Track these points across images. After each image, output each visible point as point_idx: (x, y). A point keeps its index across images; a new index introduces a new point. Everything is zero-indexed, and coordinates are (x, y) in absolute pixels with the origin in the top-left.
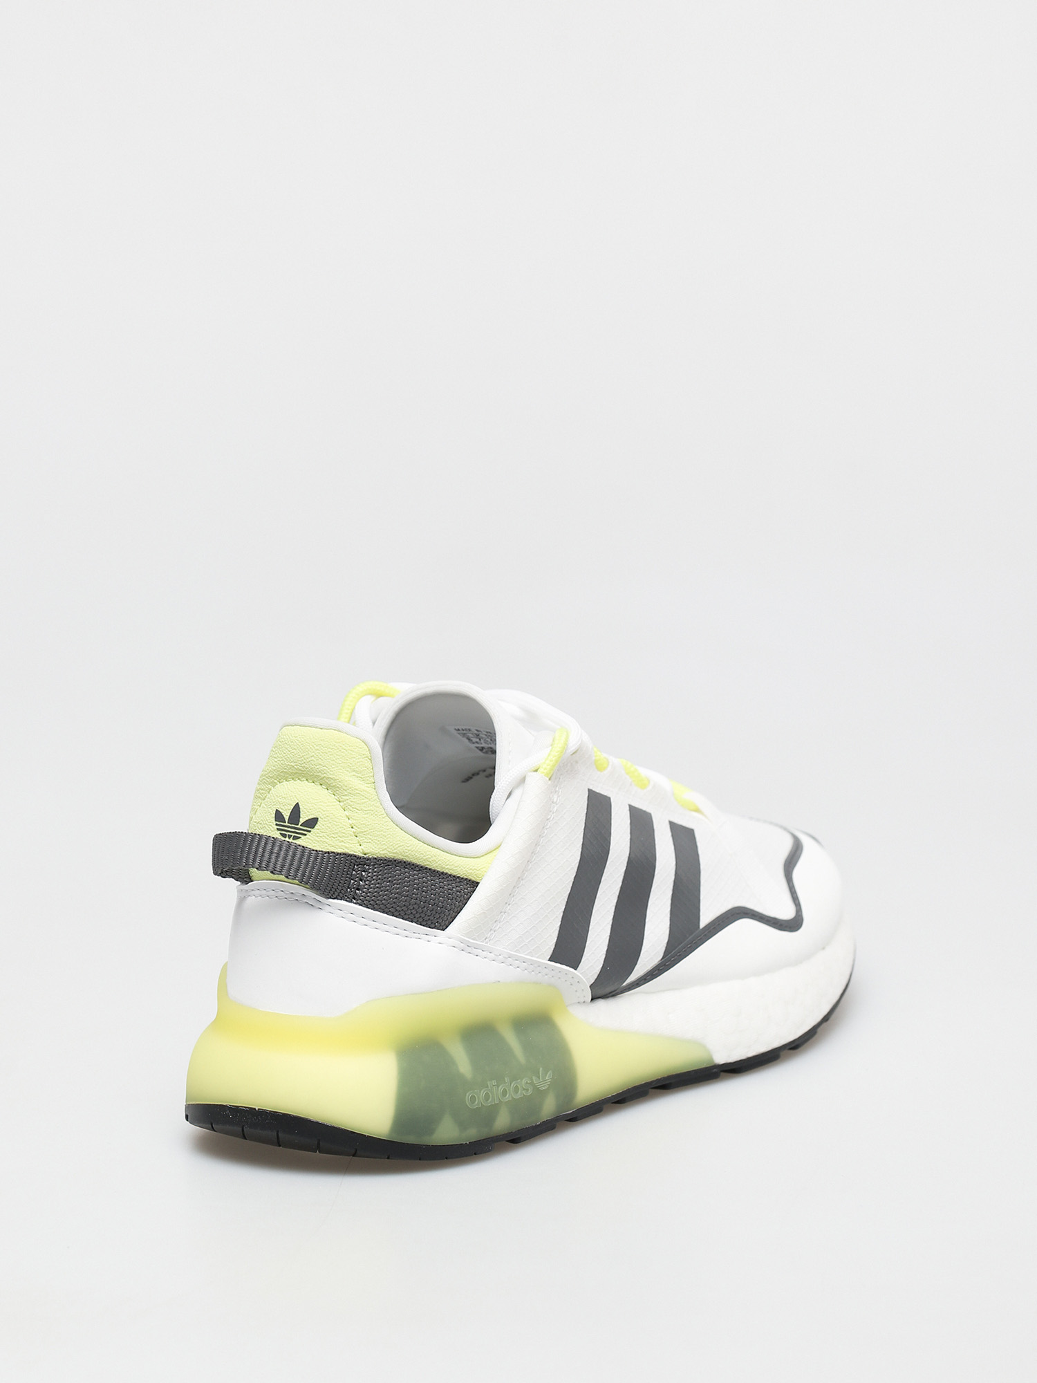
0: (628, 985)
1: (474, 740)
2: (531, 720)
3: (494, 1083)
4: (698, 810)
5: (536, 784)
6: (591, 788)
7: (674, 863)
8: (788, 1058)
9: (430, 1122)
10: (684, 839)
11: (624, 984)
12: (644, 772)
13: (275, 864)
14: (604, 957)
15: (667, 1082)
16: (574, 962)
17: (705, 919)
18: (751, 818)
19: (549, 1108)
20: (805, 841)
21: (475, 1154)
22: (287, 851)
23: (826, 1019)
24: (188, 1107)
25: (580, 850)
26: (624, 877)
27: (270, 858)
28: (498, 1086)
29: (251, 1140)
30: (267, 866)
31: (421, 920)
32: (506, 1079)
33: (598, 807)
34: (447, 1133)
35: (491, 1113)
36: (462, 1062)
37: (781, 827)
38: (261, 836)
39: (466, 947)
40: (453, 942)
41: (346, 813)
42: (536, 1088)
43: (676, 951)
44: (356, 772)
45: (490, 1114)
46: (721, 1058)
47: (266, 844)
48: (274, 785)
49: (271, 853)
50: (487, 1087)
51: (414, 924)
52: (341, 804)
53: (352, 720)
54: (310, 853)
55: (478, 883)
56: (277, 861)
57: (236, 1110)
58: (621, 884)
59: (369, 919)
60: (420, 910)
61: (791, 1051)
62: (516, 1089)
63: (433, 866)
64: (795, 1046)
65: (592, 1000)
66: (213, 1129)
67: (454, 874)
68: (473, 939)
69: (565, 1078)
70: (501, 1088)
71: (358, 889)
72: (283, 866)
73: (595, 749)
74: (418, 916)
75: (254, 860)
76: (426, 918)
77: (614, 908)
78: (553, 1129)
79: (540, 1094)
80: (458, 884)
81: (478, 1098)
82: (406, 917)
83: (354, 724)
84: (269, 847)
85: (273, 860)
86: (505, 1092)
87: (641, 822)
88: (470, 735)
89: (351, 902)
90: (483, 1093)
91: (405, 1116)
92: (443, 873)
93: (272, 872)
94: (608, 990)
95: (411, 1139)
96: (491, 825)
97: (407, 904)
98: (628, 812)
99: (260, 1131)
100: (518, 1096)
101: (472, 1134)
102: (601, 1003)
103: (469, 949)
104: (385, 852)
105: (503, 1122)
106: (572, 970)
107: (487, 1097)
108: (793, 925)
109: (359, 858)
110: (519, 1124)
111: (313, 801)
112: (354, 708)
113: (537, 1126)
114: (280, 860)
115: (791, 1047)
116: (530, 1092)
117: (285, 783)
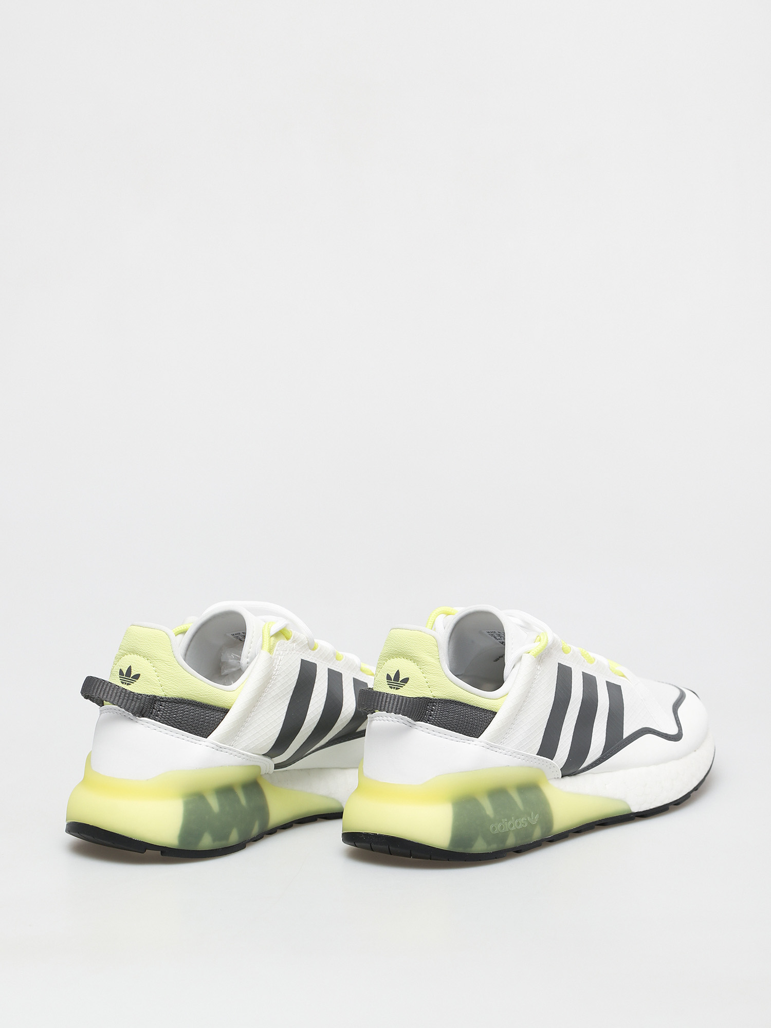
0: (583, 769)
1: (498, 638)
2: (527, 627)
3: (506, 820)
4: (624, 676)
5: (528, 660)
6: (560, 662)
7: (609, 703)
8: (674, 810)
9: (470, 841)
10: (615, 691)
11: (580, 768)
12: (592, 655)
13: (388, 707)
14: (568, 753)
15: (605, 822)
16: (551, 757)
17: (626, 733)
18: (659, 682)
19: (537, 834)
20: (687, 693)
21: (496, 858)
22: (394, 700)
23: (696, 789)
24: (343, 834)
25: (554, 695)
26: (580, 710)
27: (385, 705)
28: (508, 822)
29: (376, 852)
30: (384, 709)
31: (465, 732)
32: (512, 818)
33: (564, 674)
34: (480, 846)
35: (505, 836)
36: (488, 808)
37: (675, 686)
38: (380, 693)
39: (490, 747)
40: (483, 744)
41: (424, 675)
42: (529, 824)
43: (610, 750)
44: (429, 653)
45: (503, 837)
46: (635, 809)
47: (383, 697)
48: (386, 661)
49: (386, 702)
50: (502, 822)
51: (461, 734)
52: (421, 670)
53: (433, 627)
54: (406, 700)
55: (496, 713)
56: (389, 706)
57: (367, 835)
58: (578, 714)
59: (436, 732)
60: (464, 727)
61: (675, 806)
62: (518, 824)
63: (472, 704)
64: (678, 804)
65: (562, 777)
66: (356, 846)
67: (483, 708)
68: (494, 743)
69: (546, 819)
70: (510, 823)
71: (431, 716)
72: (392, 708)
73: (563, 642)
74: (463, 730)
75: (377, 706)
76: (468, 731)
77: (574, 727)
78: (541, 846)
79: (533, 826)
80: (485, 713)
81: (498, 828)
82: (457, 731)
83: (435, 631)
84: (385, 698)
85: (387, 706)
86: (512, 825)
87: (589, 682)
88: (496, 635)
89: (427, 722)
90: (499, 825)
91: (457, 837)
92: (477, 707)
93: (387, 712)
94: (572, 771)
95: (460, 850)
96: (504, 682)
97: (457, 723)
98: (582, 676)
99: (380, 846)
100: (519, 827)
101: (494, 847)
102: (567, 779)
103: (492, 748)
104: (445, 696)
105: (511, 842)
106: (550, 760)
107: (502, 827)
108: (677, 738)
109: (431, 699)
110: (521, 842)
111: (406, 668)
112: (435, 621)
113: (530, 844)
114: (391, 705)
115: (674, 803)
116: (526, 825)
117: (392, 660)
